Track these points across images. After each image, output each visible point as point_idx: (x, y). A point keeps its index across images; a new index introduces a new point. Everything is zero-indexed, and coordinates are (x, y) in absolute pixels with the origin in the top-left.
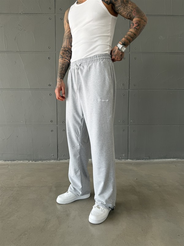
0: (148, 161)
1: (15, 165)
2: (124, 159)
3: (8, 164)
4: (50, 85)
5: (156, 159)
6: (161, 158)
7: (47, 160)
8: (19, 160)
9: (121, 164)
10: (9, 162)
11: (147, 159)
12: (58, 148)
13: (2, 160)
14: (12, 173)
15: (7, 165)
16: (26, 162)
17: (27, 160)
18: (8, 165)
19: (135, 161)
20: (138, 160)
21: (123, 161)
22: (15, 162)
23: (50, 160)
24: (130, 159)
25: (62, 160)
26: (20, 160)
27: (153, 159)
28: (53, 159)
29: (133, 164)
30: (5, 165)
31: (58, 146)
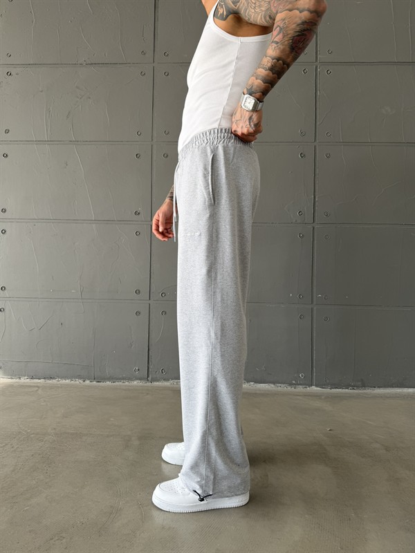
0: (360, 391)
1: (52, 387)
2: (301, 384)
3: (38, 385)
4: (137, 213)
5: (379, 387)
6: (392, 386)
7: (124, 379)
8: (61, 378)
9: (294, 395)
10: (40, 381)
11: (358, 387)
12: (150, 353)
13: (25, 376)
14: (45, 404)
15: (34, 387)
16: (78, 382)
17: (79, 377)
18: (37, 387)
19: (328, 390)
20: (336, 388)
21: (300, 389)
22: (54, 381)
23: (130, 379)
24: (317, 386)
25: (158, 381)
26: (65, 378)
27: (371, 387)
28: (137, 379)
29: (323, 397)
30: (30, 386)
31: (150, 348)
